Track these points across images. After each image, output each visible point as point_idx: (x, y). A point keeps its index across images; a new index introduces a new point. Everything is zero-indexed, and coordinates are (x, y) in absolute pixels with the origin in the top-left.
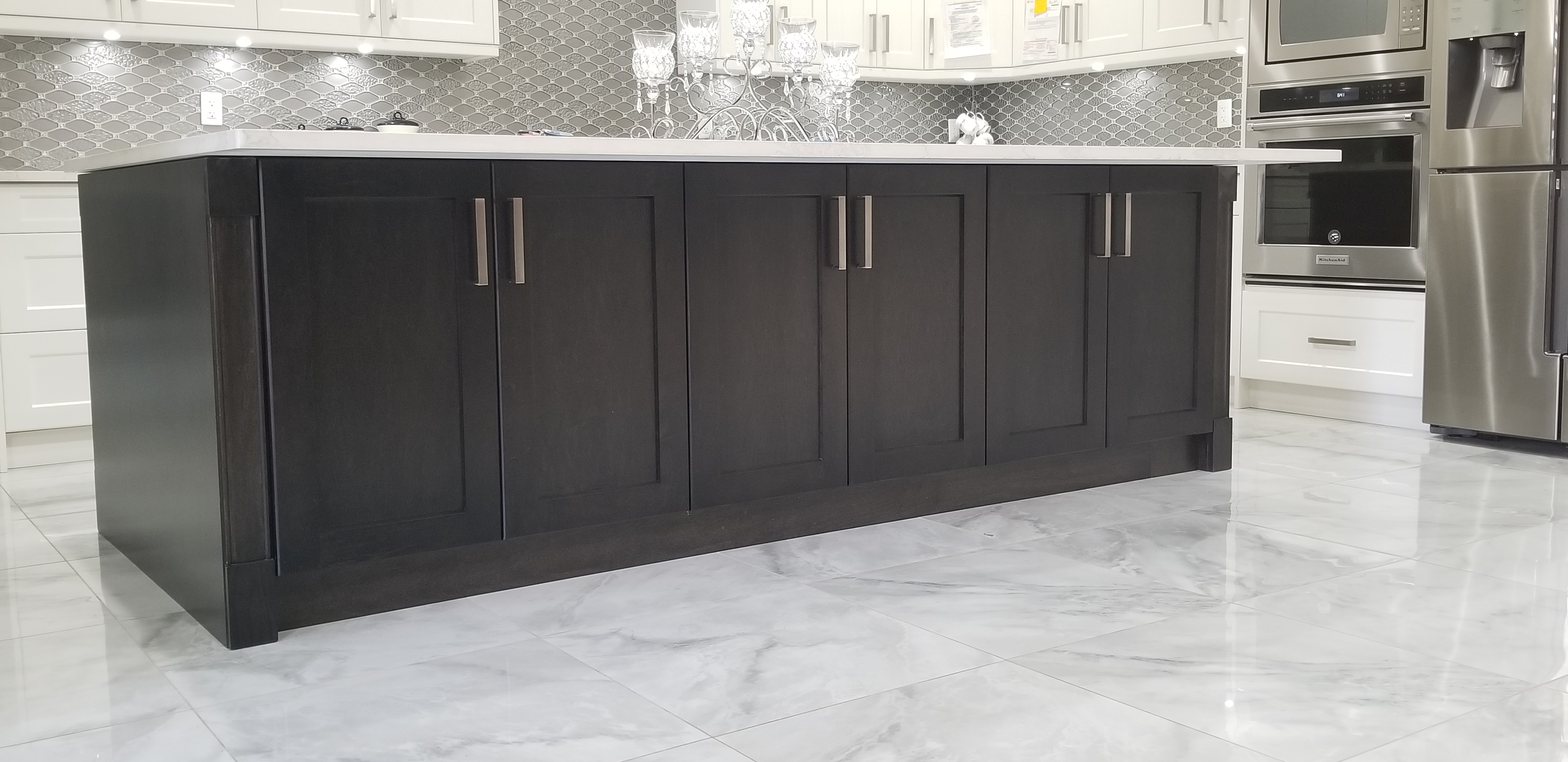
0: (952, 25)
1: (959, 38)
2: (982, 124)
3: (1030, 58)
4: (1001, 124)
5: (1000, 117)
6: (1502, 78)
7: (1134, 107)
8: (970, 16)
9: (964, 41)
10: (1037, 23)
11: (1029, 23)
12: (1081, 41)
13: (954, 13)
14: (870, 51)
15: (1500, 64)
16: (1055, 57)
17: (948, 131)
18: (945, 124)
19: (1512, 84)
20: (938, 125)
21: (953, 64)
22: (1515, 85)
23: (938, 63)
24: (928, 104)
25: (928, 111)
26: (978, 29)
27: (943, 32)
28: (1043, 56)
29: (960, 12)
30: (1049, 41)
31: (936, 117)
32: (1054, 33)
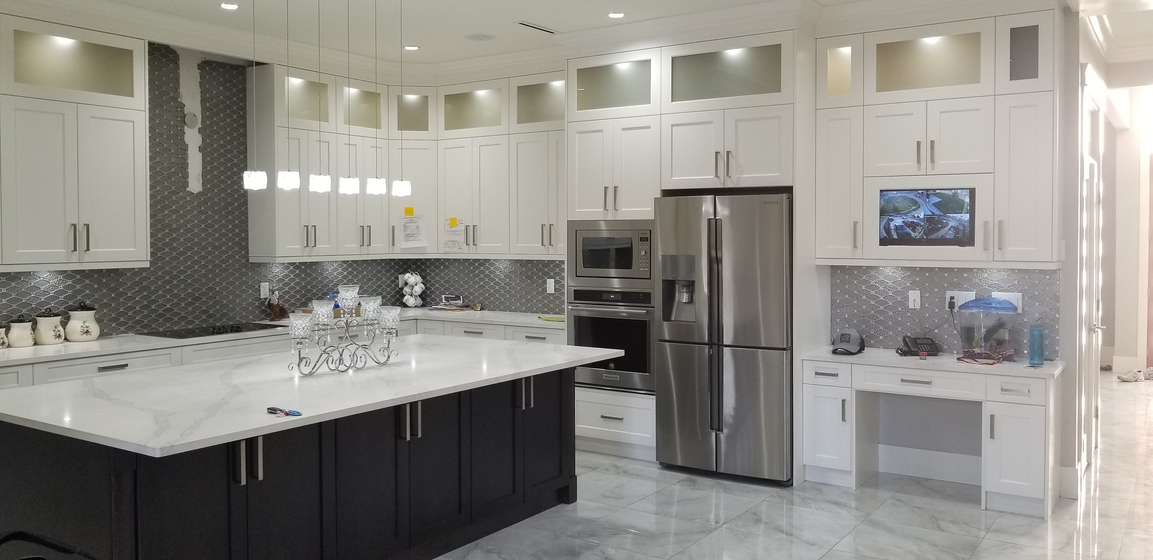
0: (404, 230)
1: (408, 237)
2: (419, 278)
3: (447, 250)
4: (428, 278)
5: (428, 274)
6: (685, 298)
7: (503, 277)
8: (414, 225)
9: (411, 239)
10: (452, 231)
11: (447, 231)
12: (476, 245)
13: (405, 223)
14: (361, 246)
15: (684, 291)
16: (462, 251)
17: (399, 282)
18: (397, 278)
19: (690, 301)
20: (393, 279)
21: (404, 251)
22: (691, 301)
23: (397, 249)
24: (388, 268)
25: (388, 271)
26: (419, 232)
27: (399, 234)
28: (455, 250)
29: (409, 223)
30: (458, 242)
31: (392, 275)
32: (462, 238)
